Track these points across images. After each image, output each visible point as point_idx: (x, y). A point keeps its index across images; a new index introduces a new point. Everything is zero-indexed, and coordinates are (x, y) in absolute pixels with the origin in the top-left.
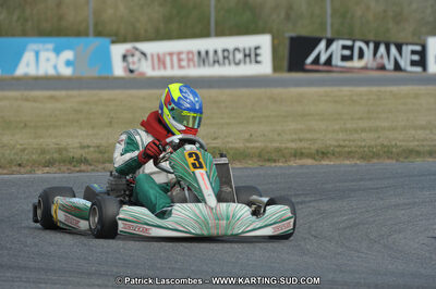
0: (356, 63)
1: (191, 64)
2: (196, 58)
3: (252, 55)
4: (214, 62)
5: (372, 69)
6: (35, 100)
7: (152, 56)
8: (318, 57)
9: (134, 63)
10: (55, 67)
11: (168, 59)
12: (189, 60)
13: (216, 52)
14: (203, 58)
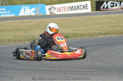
0: (115, 8)
1: (68, 10)
2: (69, 8)
3: (85, 7)
4: (75, 9)
5: (119, 9)
6: (25, 22)
7: (57, 8)
8: (104, 6)
9: (52, 11)
10: (30, 13)
11: (62, 9)
12: (68, 9)
13: (75, 6)
14: (71, 8)
